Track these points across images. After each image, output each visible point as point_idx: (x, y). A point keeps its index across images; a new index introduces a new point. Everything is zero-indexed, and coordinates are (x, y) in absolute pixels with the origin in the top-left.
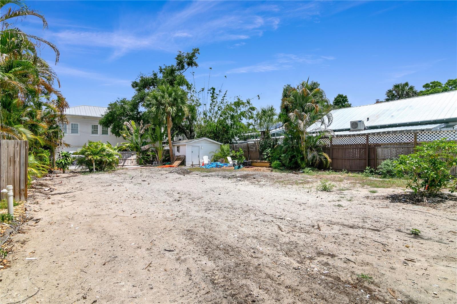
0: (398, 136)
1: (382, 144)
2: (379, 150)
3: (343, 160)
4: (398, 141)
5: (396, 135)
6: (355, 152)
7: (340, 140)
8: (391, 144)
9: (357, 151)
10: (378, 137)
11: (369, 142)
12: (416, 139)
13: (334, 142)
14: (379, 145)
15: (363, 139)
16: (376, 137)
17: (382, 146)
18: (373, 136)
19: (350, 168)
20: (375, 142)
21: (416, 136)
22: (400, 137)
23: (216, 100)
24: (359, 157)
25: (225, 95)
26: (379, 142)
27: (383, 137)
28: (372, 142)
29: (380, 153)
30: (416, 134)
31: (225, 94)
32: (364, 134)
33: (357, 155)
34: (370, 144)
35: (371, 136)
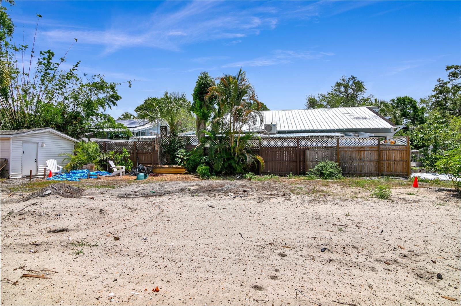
0: (324, 140)
1: (310, 147)
2: (308, 153)
3: (273, 163)
4: (324, 145)
5: (322, 139)
6: (285, 155)
7: (270, 142)
8: (318, 148)
9: (287, 153)
10: (307, 141)
11: (299, 145)
12: (338, 143)
13: (263, 144)
14: (308, 148)
15: (293, 142)
16: (305, 141)
17: (310, 150)
18: (303, 140)
19: (280, 171)
20: (304, 145)
21: (338, 141)
22: (325, 141)
23: (53, 71)
24: (289, 160)
25: (76, 68)
26: (308, 145)
27: (311, 141)
28: (302, 145)
29: (309, 155)
30: (338, 139)
31: (76, 66)
32: (295, 138)
33: (287, 158)
34: (299, 147)
35: (300, 139)
